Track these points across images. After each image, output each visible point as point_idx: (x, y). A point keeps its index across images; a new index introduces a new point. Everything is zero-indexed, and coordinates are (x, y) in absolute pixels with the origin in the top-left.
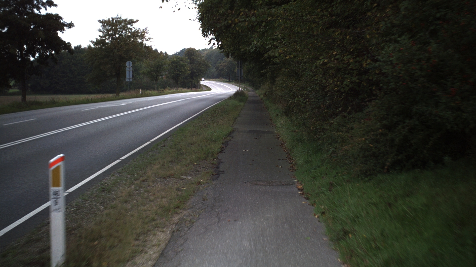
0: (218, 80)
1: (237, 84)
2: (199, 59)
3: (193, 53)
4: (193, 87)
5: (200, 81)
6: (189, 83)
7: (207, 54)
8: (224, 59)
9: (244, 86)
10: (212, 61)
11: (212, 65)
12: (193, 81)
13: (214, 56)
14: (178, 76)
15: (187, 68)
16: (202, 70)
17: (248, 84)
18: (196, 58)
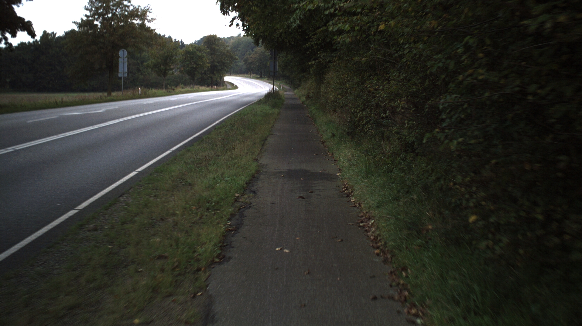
0: (247, 75)
1: (271, 81)
2: (221, 48)
3: (215, 41)
4: (214, 85)
5: (223, 77)
6: (208, 79)
7: (233, 44)
8: (255, 50)
9: (279, 84)
10: (239, 52)
11: (239, 57)
12: (214, 76)
13: (242, 46)
14: (194, 71)
15: (205, 61)
16: (226, 63)
17: (284, 81)
18: (218, 48)
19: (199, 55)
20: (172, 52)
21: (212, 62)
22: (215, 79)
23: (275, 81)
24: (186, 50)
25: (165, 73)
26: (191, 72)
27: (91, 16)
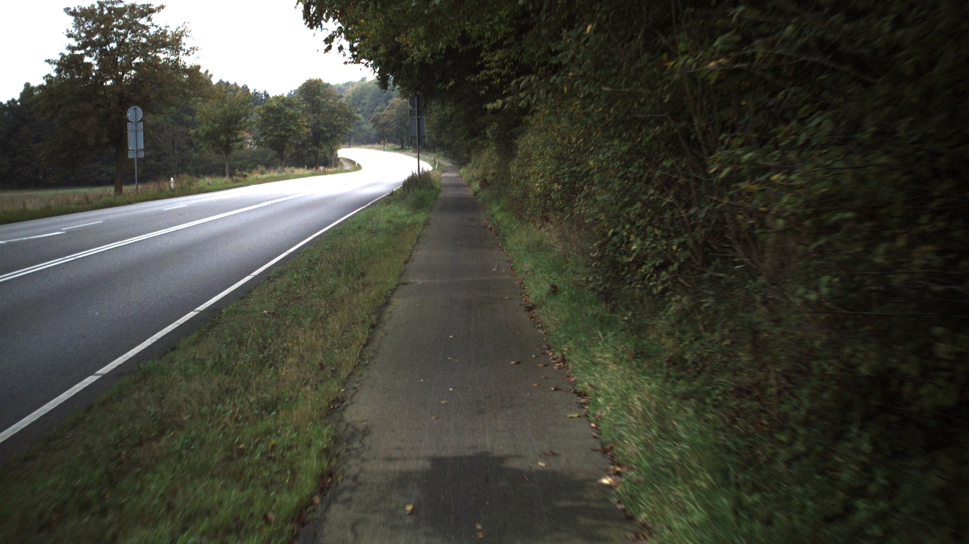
0: (379, 146)
3: (318, 89)
4: (320, 165)
5: (336, 150)
6: (310, 156)
7: (354, 93)
8: (391, 101)
9: (433, 159)
10: (364, 108)
11: (364, 115)
12: (319, 150)
13: (368, 96)
14: (283, 142)
15: (302, 123)
16: (340, 126)
17: (442, 153)
18: (324, 100)
19: (290, 113)
20: (238, 110)
21: (315, 125)
22: (323, 154)
23: (426, 155)
24: (267, 106)
25: (227, 147)
26: (278, 143)
27: (79, 48)
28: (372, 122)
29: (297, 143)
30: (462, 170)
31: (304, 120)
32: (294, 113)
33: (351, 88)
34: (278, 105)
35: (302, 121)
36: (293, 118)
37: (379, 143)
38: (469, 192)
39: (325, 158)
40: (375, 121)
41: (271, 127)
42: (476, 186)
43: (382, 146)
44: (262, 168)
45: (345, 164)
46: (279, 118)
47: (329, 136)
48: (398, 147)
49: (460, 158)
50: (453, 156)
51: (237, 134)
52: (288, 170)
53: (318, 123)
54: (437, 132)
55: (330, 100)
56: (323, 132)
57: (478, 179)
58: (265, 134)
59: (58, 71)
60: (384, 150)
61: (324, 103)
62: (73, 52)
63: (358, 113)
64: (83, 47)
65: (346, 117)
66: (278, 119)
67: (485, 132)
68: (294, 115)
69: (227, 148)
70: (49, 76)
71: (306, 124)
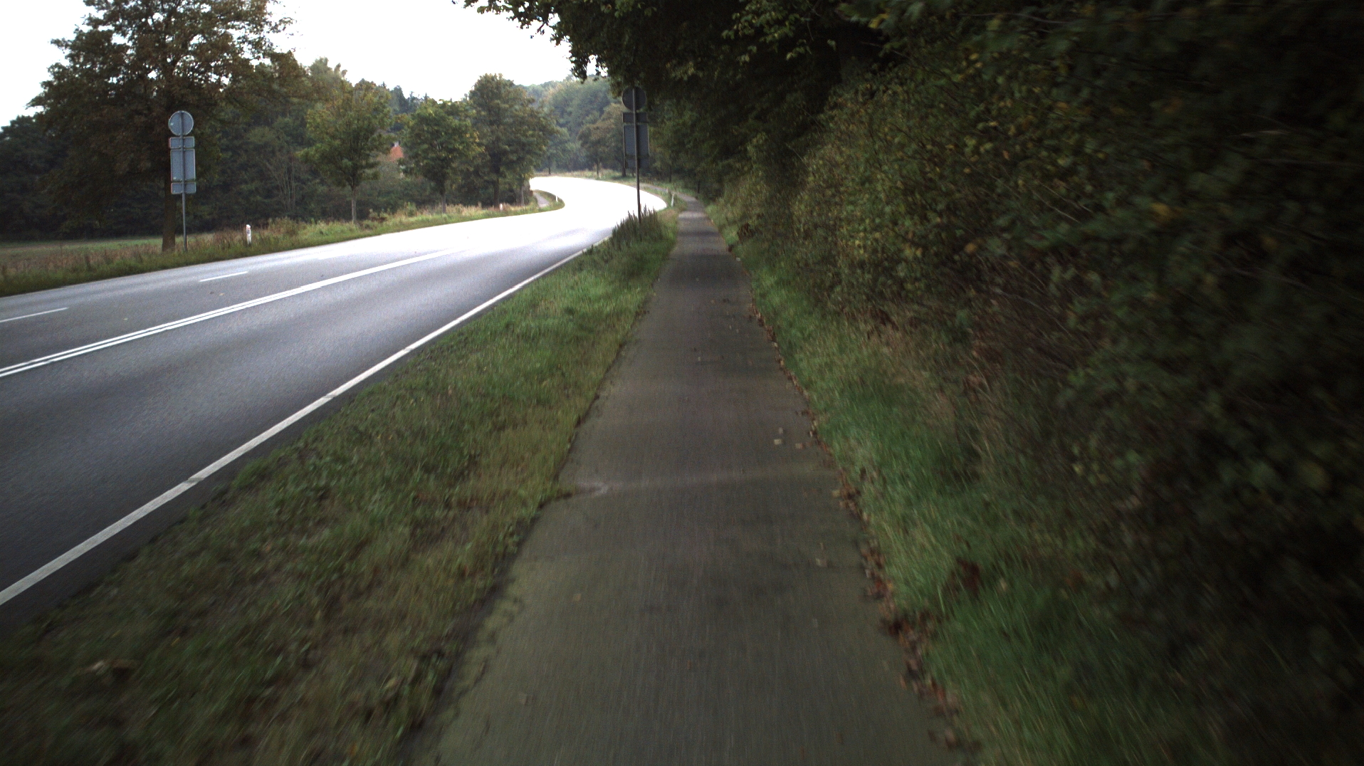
0: (589, 172)
3: (497, 88)
4: (502, 201)
5: (527, 180)
6: (487, 188)
7: (555, 97)
8: (607, 109)
9: (667, 191)
10: (570, 119)
11: (570, 130)
12: (500, 179)
13: (576, 102)
14: (443, 167)
15: (471, 140)
16: (530, 144)
17: (681, 183)
18: (507, 106)
20: (369, 119)
21: (493, 143)
22: (507, 186)
23: (658, 185)
24: (418, 114)
25: (354, 175)
26: (436, 170)
27: (104, 23)
28: (580, 138)
29: (468, 170)
30: (710, 208)
31: (475, 135)
32: (460, 125)
33: (552, 90)
34: (435, 113)
35: (472, 136)
36: (459, 132)
37: (591, 169)
38: (720, 246)
39: (511, 190)
40: (584, 137)
41: (426, 146)
42: (732, 234)
43: (595, 173)
44: (411, 207)
45: (540, 199)
46: (437, 131)
47: (515, 158)
48: (618, 174)
49: (708, 192)
50: (696, 186)
51: (368, 155)
52: (452, 210)
53: (498, 139)
54: (672, 152)
55: (517, 107)
56: (505, 152)
57: (735, 222)
58: (416, 156)
59: (72, 57)
60: (598, 179)
61: (506, 110)
62: (95, 27)
63: (562, 126)
64: (110, 19)
65: (540, 130)
66: (436, 134)
67: (746, 150)
68: (460, 128)
69: (353, 177)
70: (57, 65)
71: (477, 140)
